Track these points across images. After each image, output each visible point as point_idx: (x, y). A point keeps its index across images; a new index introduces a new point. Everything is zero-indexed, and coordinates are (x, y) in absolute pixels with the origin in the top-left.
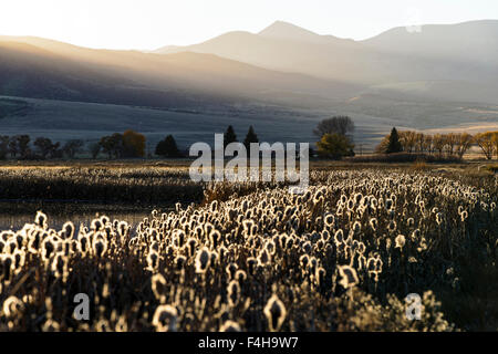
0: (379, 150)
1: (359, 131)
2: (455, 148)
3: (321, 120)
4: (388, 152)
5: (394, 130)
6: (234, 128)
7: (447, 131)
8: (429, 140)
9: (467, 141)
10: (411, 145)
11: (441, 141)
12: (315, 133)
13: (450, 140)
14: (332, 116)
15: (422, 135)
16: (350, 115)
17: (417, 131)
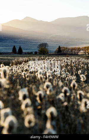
0: (55, 52)
1: (50, 47)
2: (76, 51)
3: (39, 44)
4: (58, 53)
5: (59, 47)
6: (15, 46)
7: (74, 47)
8: (69, 49)
9: (79, 49)
10: (64, 51)
11: (72, 49)
12: (38, 47)
13: (75, 49)
14: (42, 43)
15: (67, 48)
16: (47, 42)
17: (66, 47)
